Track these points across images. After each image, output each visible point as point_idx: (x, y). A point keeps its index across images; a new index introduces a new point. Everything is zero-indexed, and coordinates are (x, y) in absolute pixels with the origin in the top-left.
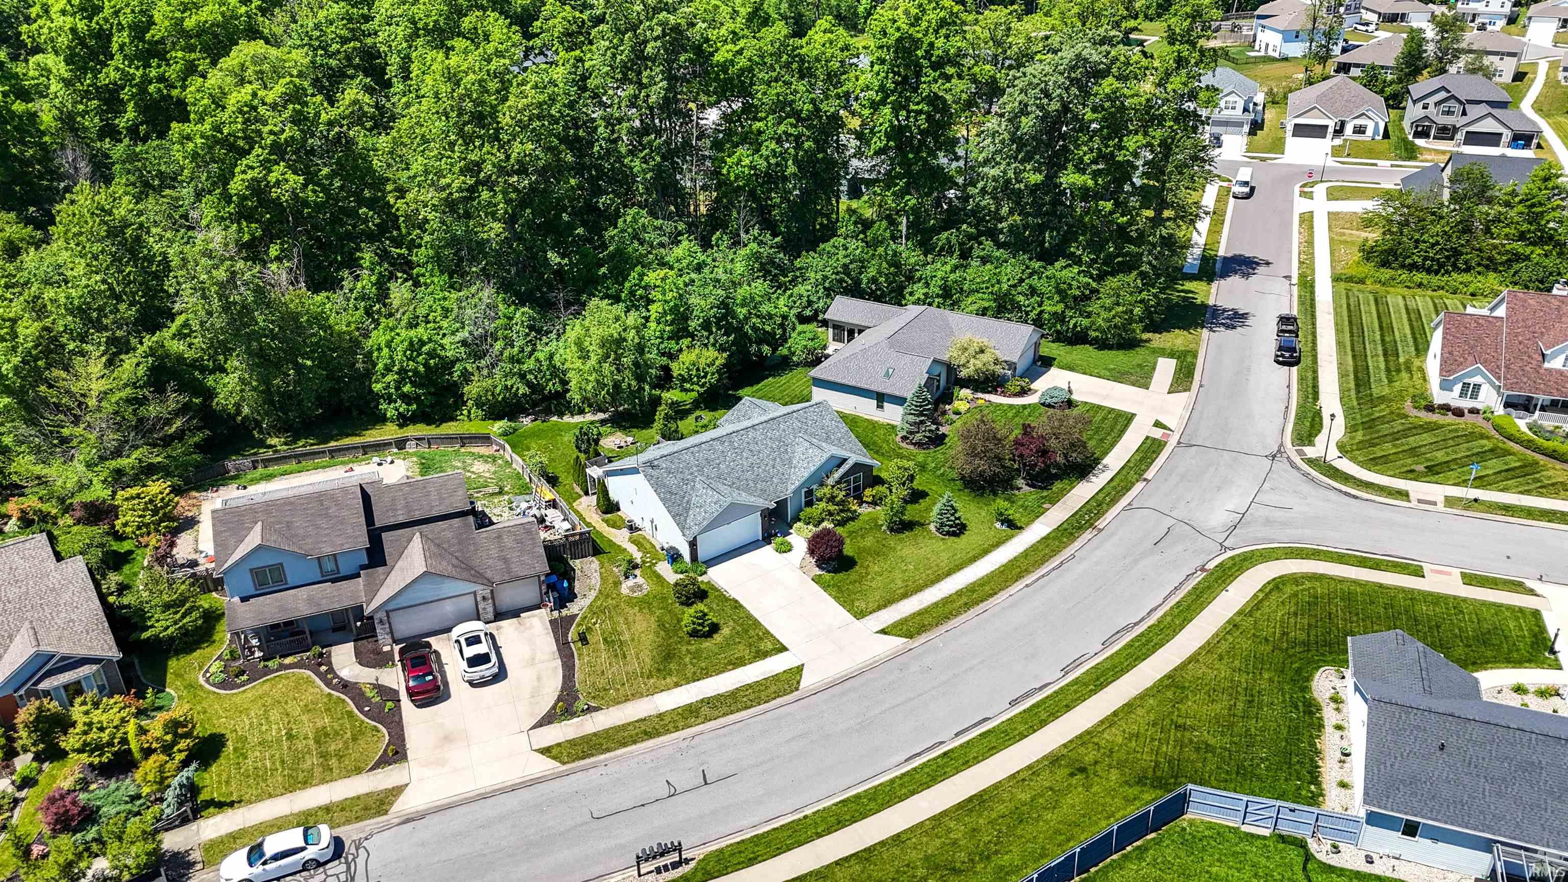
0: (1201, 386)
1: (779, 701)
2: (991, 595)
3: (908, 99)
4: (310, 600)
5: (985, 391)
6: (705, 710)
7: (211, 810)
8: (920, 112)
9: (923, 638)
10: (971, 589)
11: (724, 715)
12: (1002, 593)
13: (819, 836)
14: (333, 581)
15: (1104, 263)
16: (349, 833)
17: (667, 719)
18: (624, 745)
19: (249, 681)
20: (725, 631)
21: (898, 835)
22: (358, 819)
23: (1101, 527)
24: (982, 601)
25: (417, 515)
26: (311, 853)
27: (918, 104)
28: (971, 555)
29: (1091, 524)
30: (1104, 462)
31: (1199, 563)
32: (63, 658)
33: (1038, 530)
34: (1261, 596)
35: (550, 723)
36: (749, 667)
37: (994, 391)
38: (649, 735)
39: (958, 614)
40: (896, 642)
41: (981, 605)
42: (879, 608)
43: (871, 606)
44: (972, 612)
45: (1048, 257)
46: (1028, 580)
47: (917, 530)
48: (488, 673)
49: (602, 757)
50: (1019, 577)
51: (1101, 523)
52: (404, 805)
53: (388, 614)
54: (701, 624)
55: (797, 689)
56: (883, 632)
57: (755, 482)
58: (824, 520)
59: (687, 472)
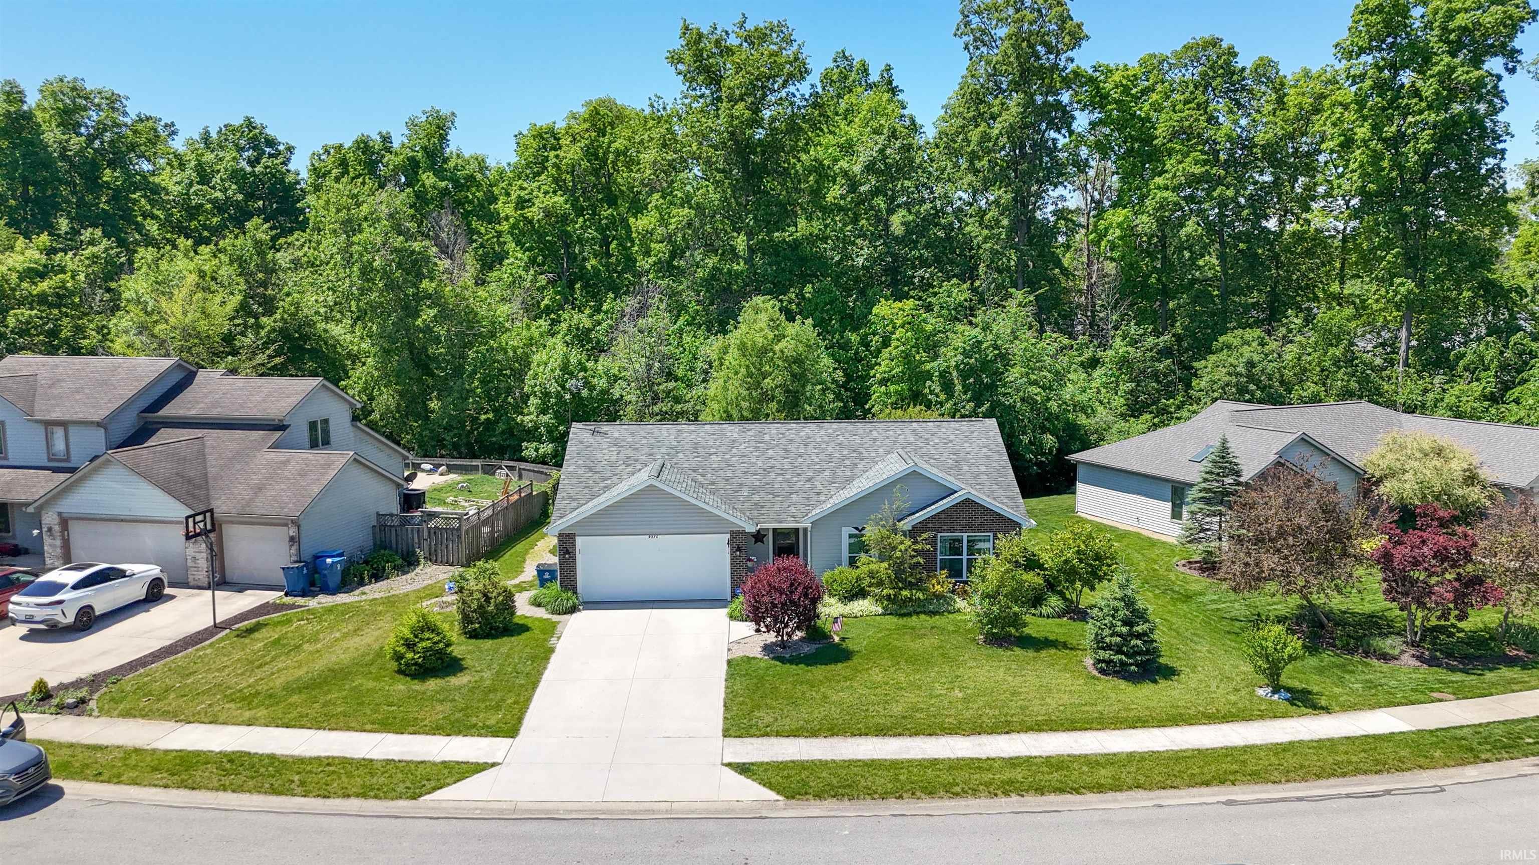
9: (816, 807)
10: (1058, 763)
33: (1372, 722)
36: (406, 736)
40: (749, 791)
48: (39, 615)
50: (1225, 779)
53: (64, 522)
54: (410, 645)
55: (414, 797)
56: (743, 769)
57: (754, 491)
58: (861, 594)
59: (646, 450)
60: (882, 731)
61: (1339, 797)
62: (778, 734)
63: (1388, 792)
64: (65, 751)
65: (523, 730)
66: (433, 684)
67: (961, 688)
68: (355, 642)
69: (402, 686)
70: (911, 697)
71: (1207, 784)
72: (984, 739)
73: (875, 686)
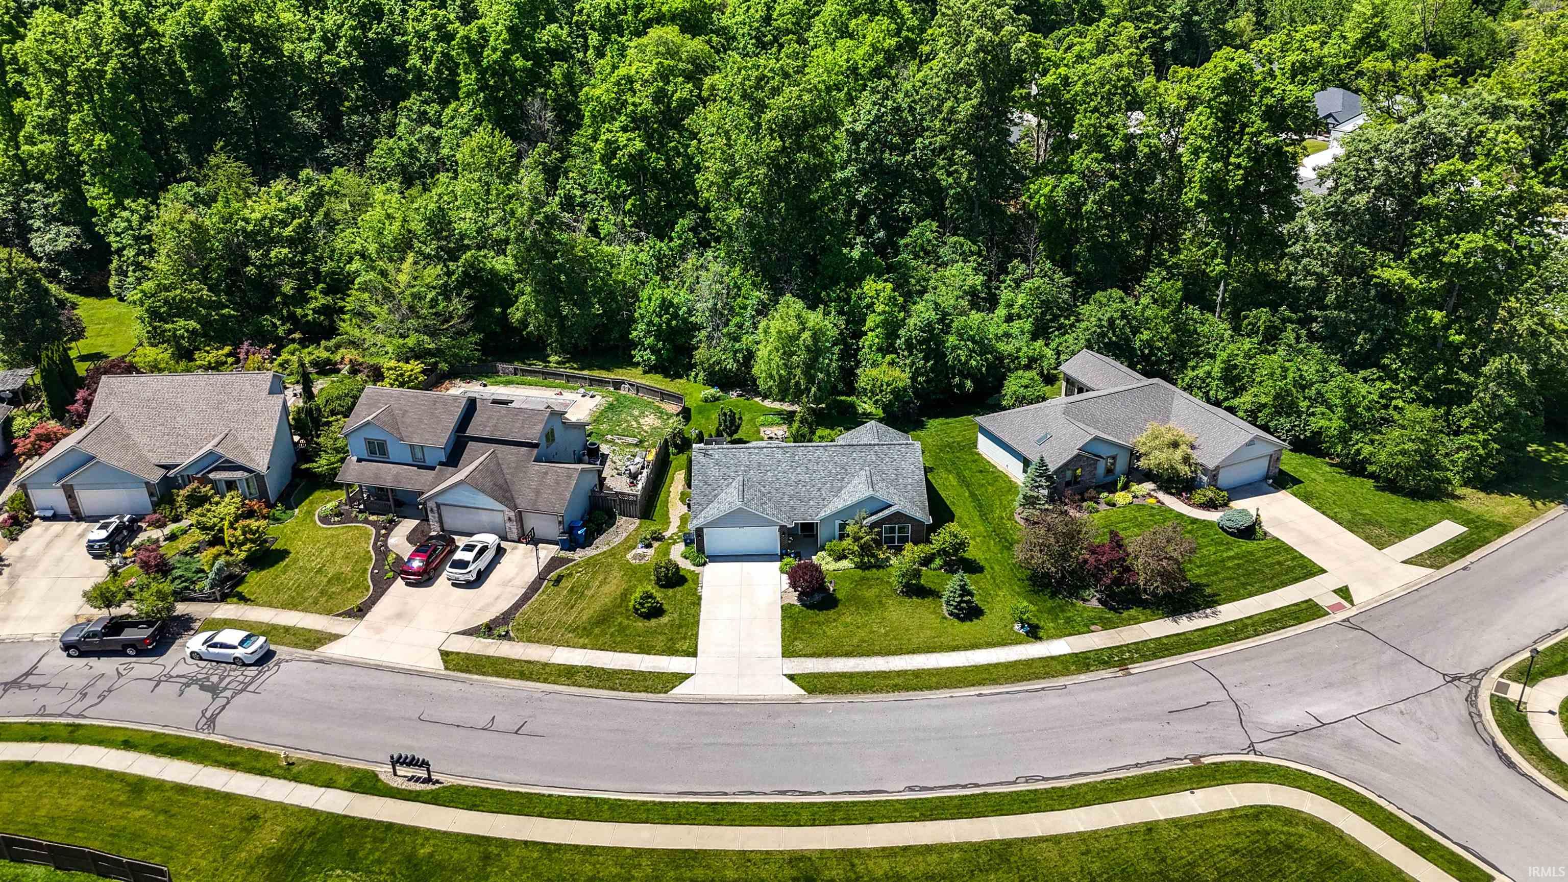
0: (1464, 569)
1: (643, 695)
2: (930, 688)
3: (1230, 152)
4: (396, 477)
5: (1168, 491)
6: (580, 678)
7: (235, 600)
8: (1239, 166)
9: (820, 699)
10: (917, 674)
11: (590, 686)
12: (947, 690)
13: (540, 815)
14: (419, 467)
15: (1427, 387)
16: (282, 651)
17: (548, 669)
18: (498, 675)
19: (339, 522)
20: (664, 620)
21: (594, 848)
22: (296, 646)
23: (1132, 671)
24: (915, 690)
25: (497, 435)
26: (239, 652)
27: (1238, 156)
28: (955, 644)
29: (1123, 665)
30: (1219, 608)
31: (1198, 751)
32: (227, 461)
33: (1059, 647)
34: (1225, 815)
35: (471, 635)
36: (652, 657)
37: (1178, 494)
38: (522, 676)
39: (881, 691)
40: (794, 690)
41: (911, 693)
42: (812, 655)
43: (809, 651)
44: (895, 695)
45: (1353, 364)
46: (986, 690)
47: (928, 601)
48: (462, 578)
49: (476, 677)
50: (981, 683)
51: (1136, 668)
52: (331, 650)
53: (438, 506)
54: (642, 604)
55: (666, 692)
56: (791, 677)
57: (791, 498)
58: (845, 557)
59: (733, 469)
60: (848, 654)
61: (1019, 692)
62: (805, 656)
63: (1043, 689)
64: (517, 664)
65: (699, 652)
66: (653, 622)
67: (885, 627)
68: (606, 589)
69: (640, 624)
70: (862, 633)
71: (973, 685)
72: (891, 659)
73: (846, 625)
